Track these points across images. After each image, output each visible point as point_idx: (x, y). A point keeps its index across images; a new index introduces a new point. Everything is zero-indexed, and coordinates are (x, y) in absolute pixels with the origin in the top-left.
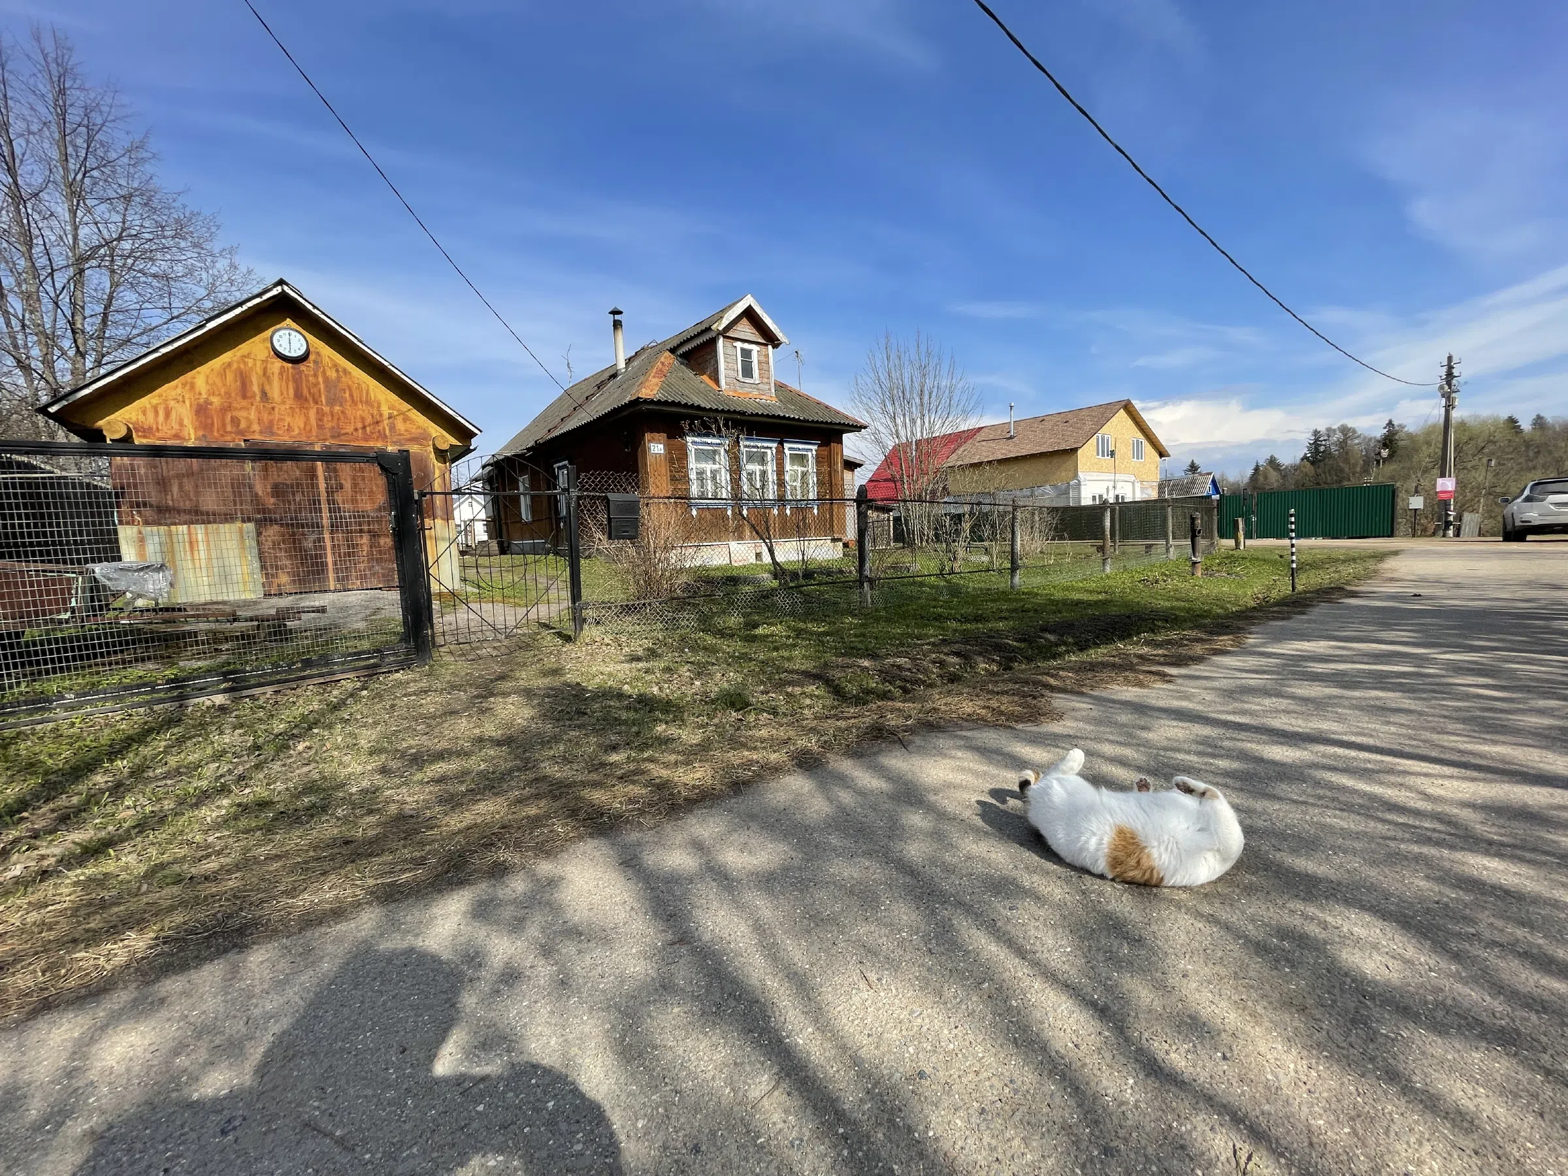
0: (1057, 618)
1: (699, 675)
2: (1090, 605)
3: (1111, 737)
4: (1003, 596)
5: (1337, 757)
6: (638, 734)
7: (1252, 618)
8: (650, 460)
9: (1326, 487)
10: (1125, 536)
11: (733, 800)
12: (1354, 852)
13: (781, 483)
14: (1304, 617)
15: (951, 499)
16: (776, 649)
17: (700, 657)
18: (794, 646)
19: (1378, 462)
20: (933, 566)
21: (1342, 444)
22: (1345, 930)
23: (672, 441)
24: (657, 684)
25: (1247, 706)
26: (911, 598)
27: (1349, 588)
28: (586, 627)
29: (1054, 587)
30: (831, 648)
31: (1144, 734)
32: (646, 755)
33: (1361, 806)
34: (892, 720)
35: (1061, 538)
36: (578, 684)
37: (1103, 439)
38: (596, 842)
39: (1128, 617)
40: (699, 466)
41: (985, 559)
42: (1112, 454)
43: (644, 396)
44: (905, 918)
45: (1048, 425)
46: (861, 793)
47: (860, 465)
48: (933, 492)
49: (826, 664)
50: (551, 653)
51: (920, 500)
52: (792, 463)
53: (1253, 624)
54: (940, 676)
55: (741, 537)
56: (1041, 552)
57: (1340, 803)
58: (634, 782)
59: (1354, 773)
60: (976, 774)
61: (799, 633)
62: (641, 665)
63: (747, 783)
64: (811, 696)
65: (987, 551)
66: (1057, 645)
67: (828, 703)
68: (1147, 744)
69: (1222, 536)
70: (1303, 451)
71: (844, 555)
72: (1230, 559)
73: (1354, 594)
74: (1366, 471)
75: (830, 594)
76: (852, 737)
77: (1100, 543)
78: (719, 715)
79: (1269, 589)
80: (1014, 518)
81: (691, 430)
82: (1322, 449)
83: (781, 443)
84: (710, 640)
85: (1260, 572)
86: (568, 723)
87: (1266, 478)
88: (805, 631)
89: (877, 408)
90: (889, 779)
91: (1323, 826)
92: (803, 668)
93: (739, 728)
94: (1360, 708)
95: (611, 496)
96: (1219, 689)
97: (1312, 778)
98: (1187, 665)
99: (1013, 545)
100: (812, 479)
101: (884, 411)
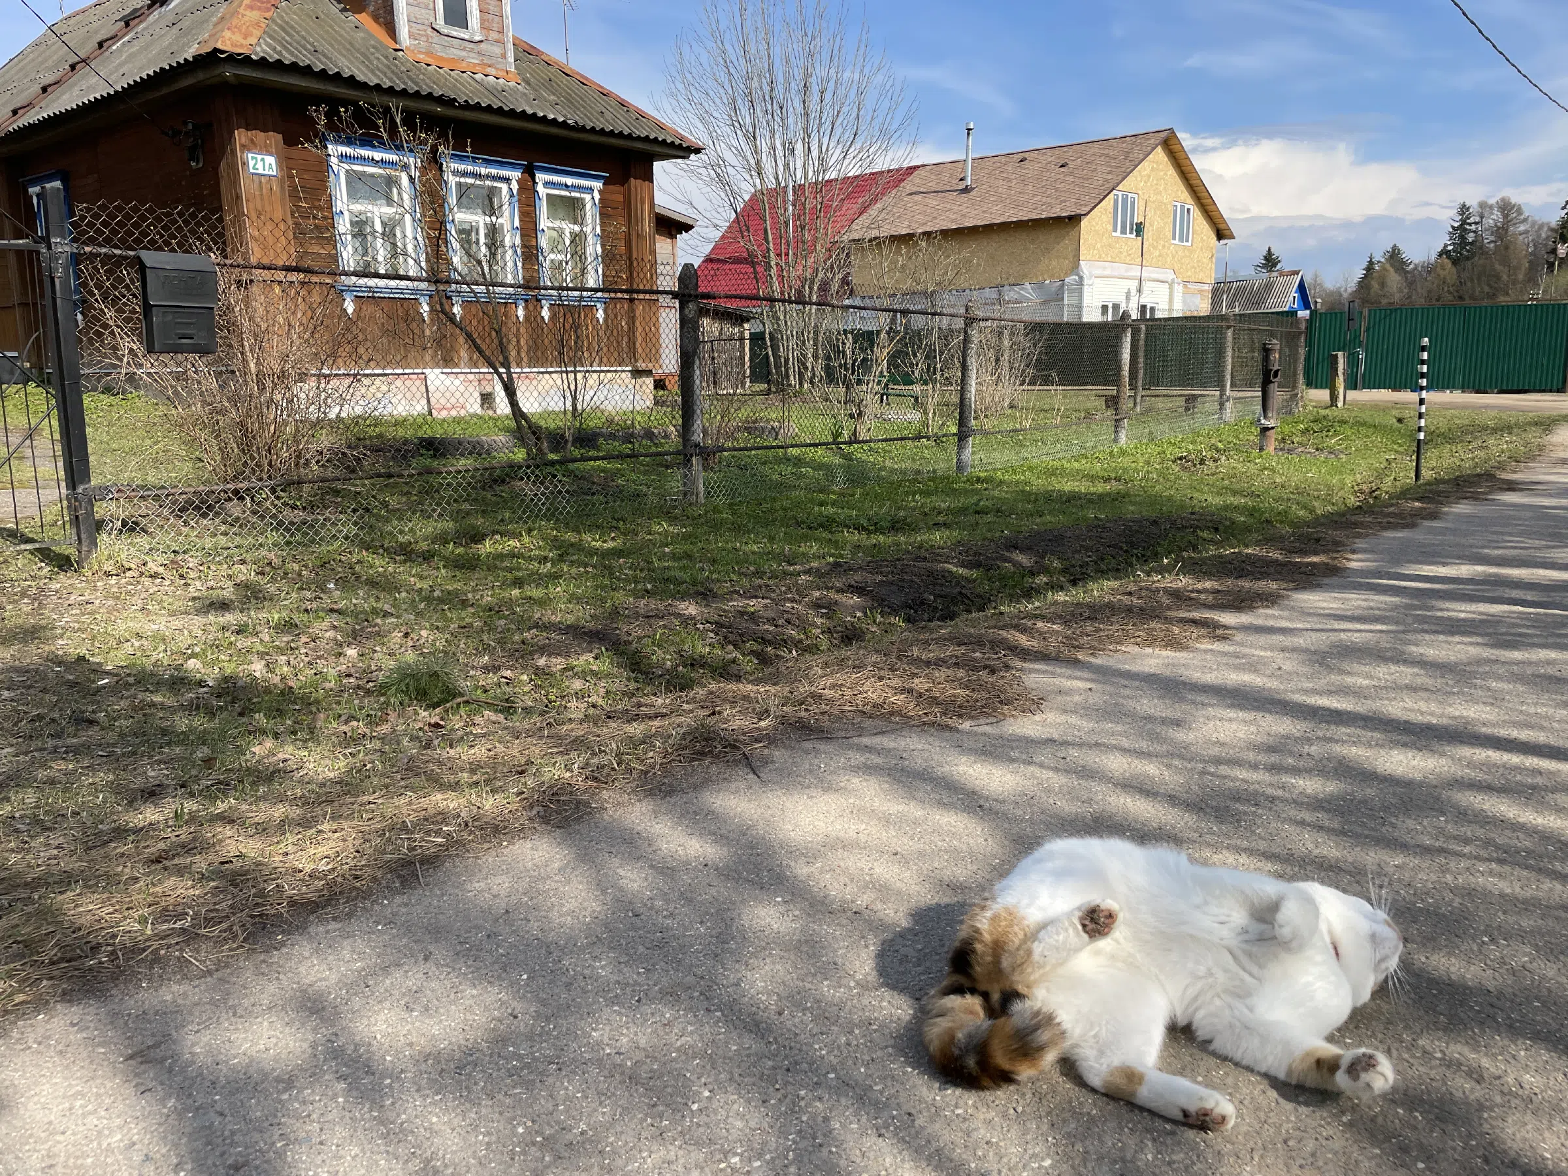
0: (1036, 524)
1: (355, 636)
2: (1090, 501)
3: (1125, 743)
4: (940, 484)
5: (1489, 766)
6: (208, 762)
7: (1356, 525)
8: (246, 187)
9: (1472, 303)
10: (1153, 381)
11: (398, 899)
12: (1523, 936)
13: (531, 253)
14: (1436, 524)
15: (858, 302)
16: (518, 583)
17: (361, 600)
18: (555, 577)
19: (1551, 266)
20: (821, 428)
21: (1501, 231)
22: (1510, 1080)
23: (293, 152)
24: (262, 655)
25: (1349, 680)
26: (781, 486)
27: (1504, 476)
28: (103, 538)
29: (1031, 469)
30: (627, 581)
31: (1180, 735)
32: (221, 807)
33: (1529, 852)
34: (736, 721)
35: (1047, 381)
36: (81, 659)
37: (1125, 200)
38: (74, 1012)
39: (1155, 523)
40: (357, 207)
41: (915, 416)
42: (1139, 229)
43: (227, 47)
44: (739, 1124)
45: (1030, 169)
46: (666, 869)
47: (687, 228)
48: (824, 287)
49: (615, 613)
50: (24, 594)
51: (801, 301)
52: (552, 215)
53: (1359, 536)
54: (828, 631)
55: (447, 361)
56: (1011, 407)
57: (1498, 847)
58: (180, 871)
59: (1519, 793)
60: (886, 820)
61: (565, 552)
62: (229, 618)
63: (430, 861)
64: (584, 675)
65: (917, 402)
66: (1032, 574)
67: (617, 685)
68: (1181, 753)
69: (1310, 384)
70: (1442, 240)
71: (656, 403)
72: (1322, 425)
73: (1511, 486)
74: (1532, 280)
75: (630, 477)
76: (653, 757)
77: (1112, 391)
78: (392, 716)
79: (1380, 475)
80: (967, 341)
81: (331, 126)
82: (1471, 237)
83: (530, 172)
84: (379, 564)
85: (1367, 448)
86: (50, 743)
87: (1383, 285)
88: (578, 547)
89: (721, 114)
90: (720, 838)
91: (1470, 893)
92: (570, 619)
93: (428, 746)
94: (1521, 679)
95: (150, 258)
96: (1306, 651)
97: (1456, 807)
98: (1251, 608)
99: (963, 392)
100: (594, 248)
101: (735, 123)
